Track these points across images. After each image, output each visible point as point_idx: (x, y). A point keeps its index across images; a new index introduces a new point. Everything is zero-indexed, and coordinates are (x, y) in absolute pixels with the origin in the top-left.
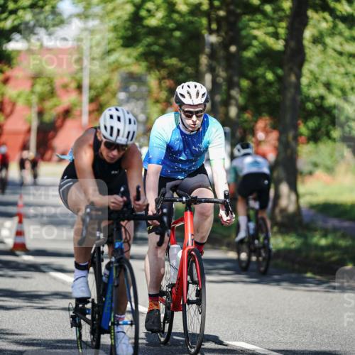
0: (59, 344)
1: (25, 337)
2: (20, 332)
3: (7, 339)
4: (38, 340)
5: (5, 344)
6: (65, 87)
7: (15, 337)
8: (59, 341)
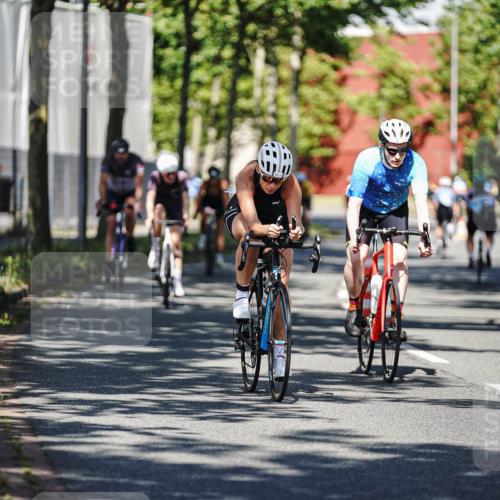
0: (422, 451)
1: (374, 441)
2: (366, 433)
3: (350, 443)
4: (392, 445)
5: (346, 450)
6: (426, 89)
7: (360, 440)
8: (421, 446)
